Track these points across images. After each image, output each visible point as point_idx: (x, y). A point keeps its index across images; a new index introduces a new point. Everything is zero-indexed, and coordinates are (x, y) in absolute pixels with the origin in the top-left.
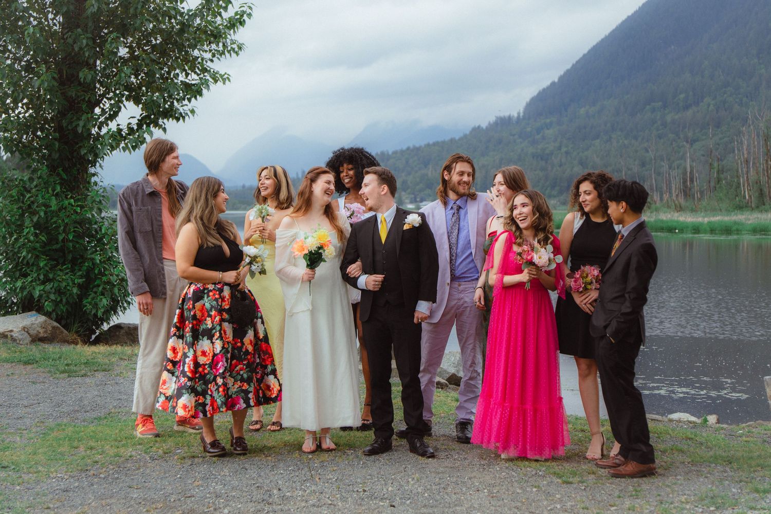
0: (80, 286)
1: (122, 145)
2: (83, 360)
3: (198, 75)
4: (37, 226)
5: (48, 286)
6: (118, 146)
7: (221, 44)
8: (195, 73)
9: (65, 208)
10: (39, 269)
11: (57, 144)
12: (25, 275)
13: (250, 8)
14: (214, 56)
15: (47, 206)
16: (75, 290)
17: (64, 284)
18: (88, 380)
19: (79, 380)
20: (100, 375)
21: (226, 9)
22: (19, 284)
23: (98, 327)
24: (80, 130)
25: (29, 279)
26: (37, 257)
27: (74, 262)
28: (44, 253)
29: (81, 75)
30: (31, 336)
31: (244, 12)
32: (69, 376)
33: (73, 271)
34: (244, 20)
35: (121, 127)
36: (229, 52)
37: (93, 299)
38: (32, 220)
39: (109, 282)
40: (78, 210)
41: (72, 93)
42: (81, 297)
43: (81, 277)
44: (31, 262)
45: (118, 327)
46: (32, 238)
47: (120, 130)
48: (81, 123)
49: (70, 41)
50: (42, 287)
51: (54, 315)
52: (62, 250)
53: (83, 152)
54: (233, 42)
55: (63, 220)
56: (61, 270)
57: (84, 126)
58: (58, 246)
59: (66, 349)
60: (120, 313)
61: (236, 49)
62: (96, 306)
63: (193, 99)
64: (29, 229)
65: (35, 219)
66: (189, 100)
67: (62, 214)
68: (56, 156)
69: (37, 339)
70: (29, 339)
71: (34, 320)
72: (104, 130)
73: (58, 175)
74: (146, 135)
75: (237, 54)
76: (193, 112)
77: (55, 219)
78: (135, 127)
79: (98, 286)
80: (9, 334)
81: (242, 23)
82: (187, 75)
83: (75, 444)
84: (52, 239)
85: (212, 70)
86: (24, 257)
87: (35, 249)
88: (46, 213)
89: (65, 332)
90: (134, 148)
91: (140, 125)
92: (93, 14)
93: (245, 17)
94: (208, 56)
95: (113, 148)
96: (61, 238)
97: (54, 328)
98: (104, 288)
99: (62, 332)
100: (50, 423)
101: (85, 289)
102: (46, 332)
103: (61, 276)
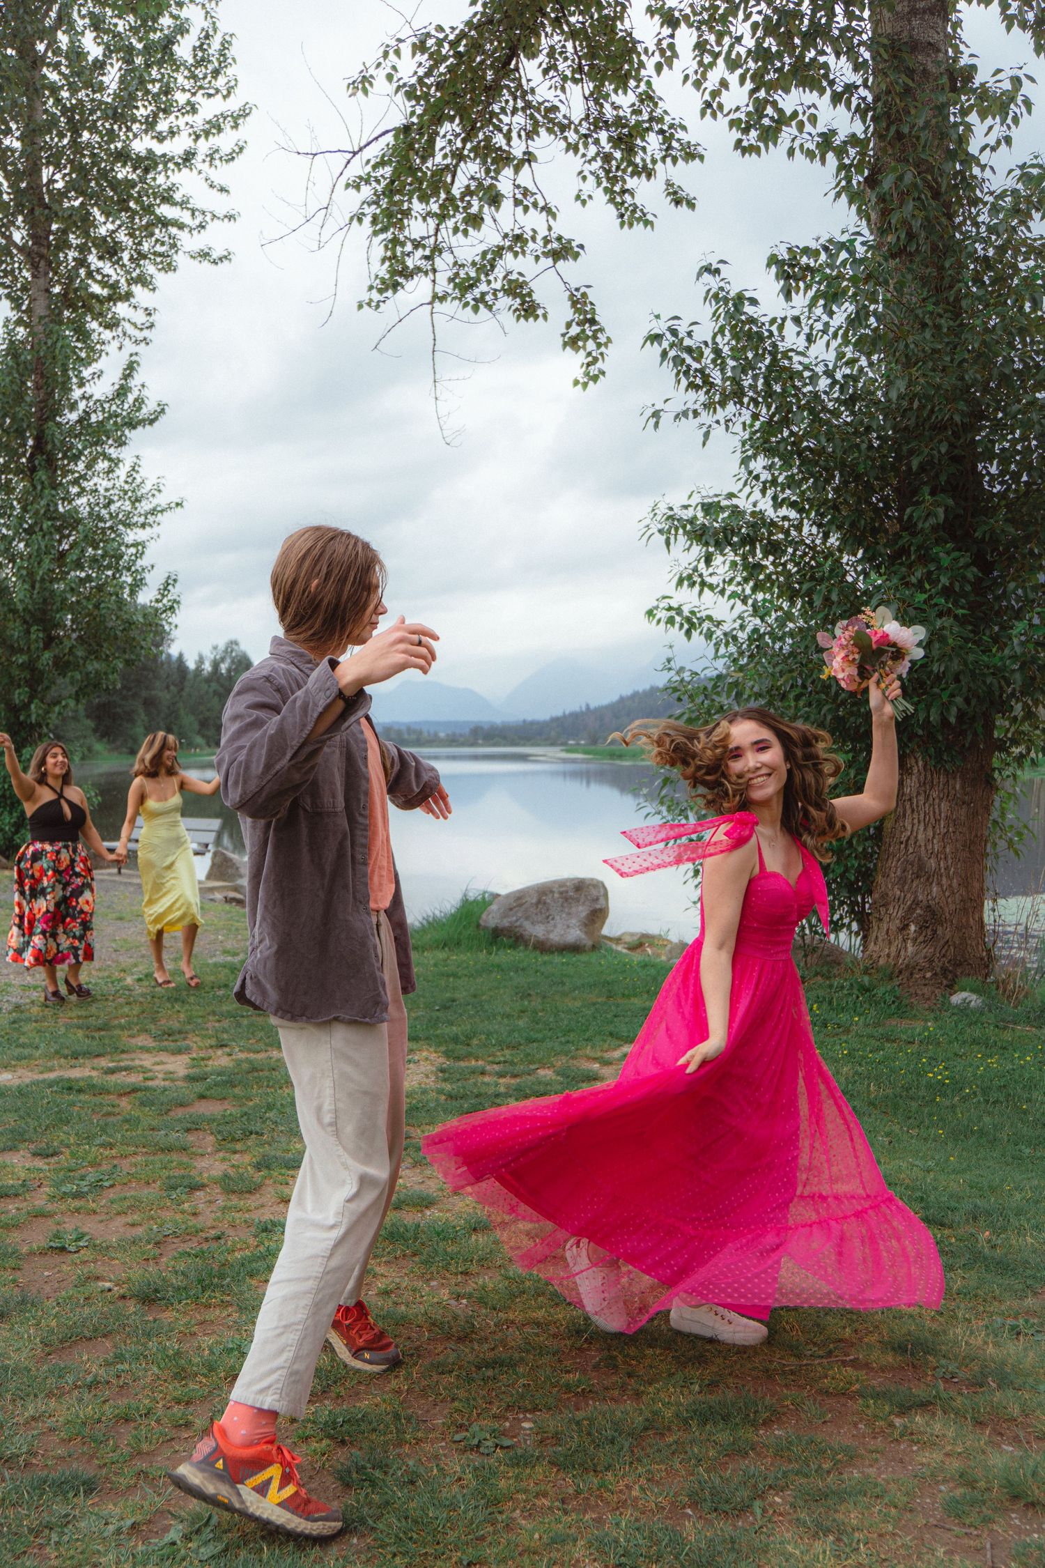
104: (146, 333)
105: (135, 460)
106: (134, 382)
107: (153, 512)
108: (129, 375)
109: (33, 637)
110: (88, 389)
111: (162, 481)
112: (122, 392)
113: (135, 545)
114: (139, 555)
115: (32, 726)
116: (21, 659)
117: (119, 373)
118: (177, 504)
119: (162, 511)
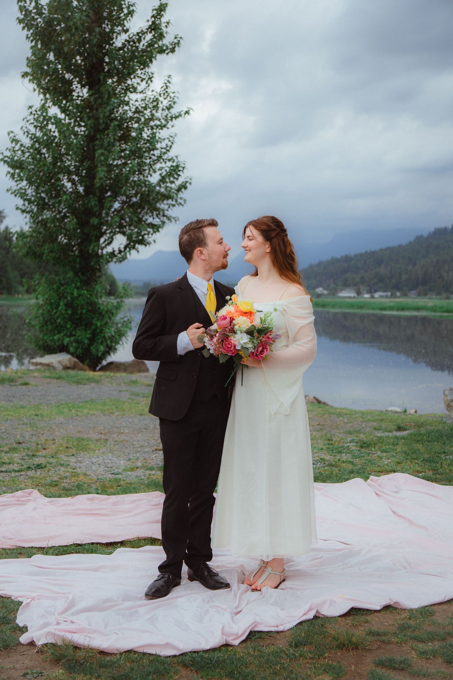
0: (89, 339)
1: (115, 260)
2: (86, 378)
3: (160, 219)
4: (66, 305)
5: (72, 339)
6: (112, 261)
7: (174, 200)
8: (158, 217)
9: (82, 295)
10: (67, 329)
11: (78, 260)
12: (59, 332)
13: (191, 179)
14: (169, 207)
15: (73, 294)
16: (86, 341)
17: (80, 337)
18: (86, 386)
19: (82, 386)
20: (93, 385)
21: (177, 179)
22: (56, 337)
23: (101, 363)
24: (90, 251)
25: (62, 334)
26: (66, 323)
27: (86, 325)
28: (70, 320)
29: (91, 221)
30: (62, 366)
31: (187, 182)
32: (77, 384)
33: (86, 331)
34: (187, 187)
35: (114, 250)
36: (178, 204)
37: (96, 346)
38: (64, 302)
39: (104, 337)
40: (89, 296)
41: (86, 231)
42: (89, 345)
43: (90, 334)
44: (63, 325)
45: (111, 363)
46: (64, 312)
47: (114, 251)
48: (91, 248)
49: (86, 201)
50: (68, 339)
51: (75, 355)
53: (92, 263)
54: (181, 198)
55: (80, 302)
56: (80, 330)
57: (93, 250)
58: (77, 317)
59: (80, 373)
60: (112, 354)
61: (183, 203)
62: (97, 350)
63: (154, 234)
64: (62, 307)
65: (66, 301)
66: (152, 234)
67: (80, 299)
68: (78, 266)
69: (66, 368)
70: (61, 368)
71: (64, 358)
72: (105, 252)
73: (79, 277)
74: (128, 255)
75: (182, 205)
76: (155, 241)
77: (76, 301)
78: (123, 250)
79: (99, 339)
80: (51, 364)
81: (186, 188)
82: (154, 218)
83: (71, 409)
84: (74, 313)
85: (168, 216)
86: (60, 323)
87: (65, 318)
88: (71, 298)
89: (81, 365)
90: (121, 261)
91: (125, 248)
92: (99, 187)
93: (188, 185)
94: (166, 207)
95: (109, 262)
96: (79, 312)
97: (75, 362)
98: (102, 341)
99: (79, 365)
100: (63, 402)
101: (92, 340)
102: (70, 364)
103: (78, 333)
105: (167, 78)
111: (177, 95)
112: (154, 27)
118: (187, 112)
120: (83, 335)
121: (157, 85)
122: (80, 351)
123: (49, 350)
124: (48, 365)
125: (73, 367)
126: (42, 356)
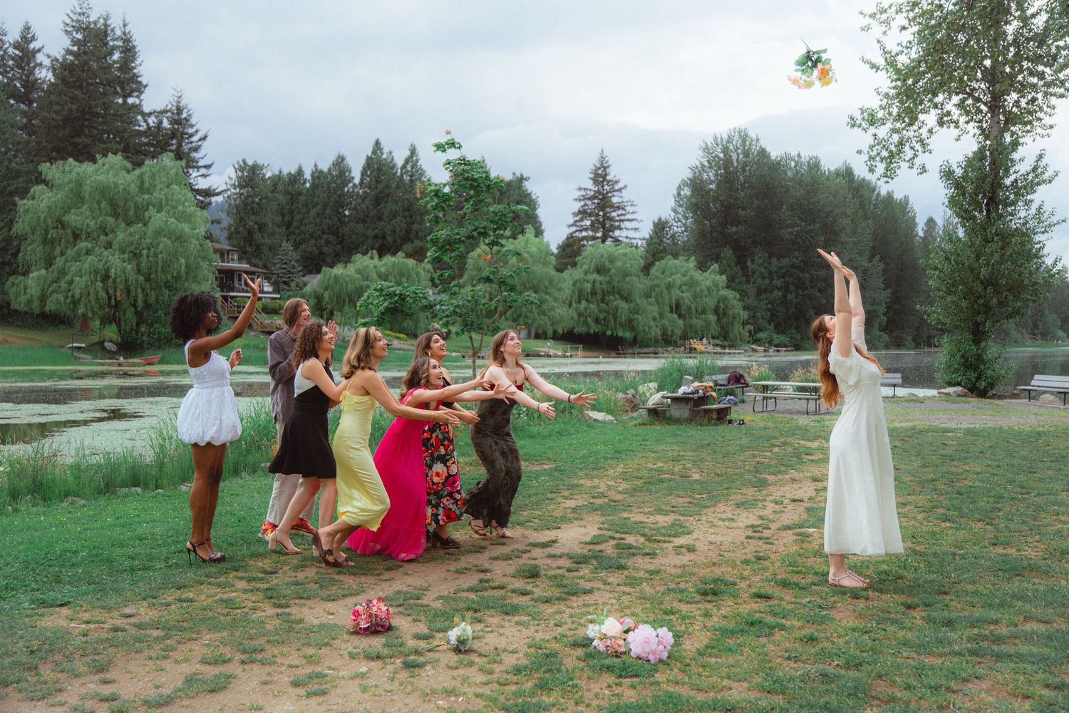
0: (976, 377)
4: (961, 356)
5: (964, 378)
10: (961, 371)
12: (956, 374)
16: (973, 379)
17: (970, 377)
22: (953, 376)
23: (988, 393)
25: (958, 375)
26: (960, 367)
27: (975, 369)
28: (963, 366)
30: (957, 394)
33: (974, 372)
37: (980, 382)
38: (959, 354)
42: (976, 382)
43: (976, 374)
44: (959, 369)
45: (995, 394)
46: (959, 360)
50: (962, 378)
51: (966, 388)
52: (971, 364)
56: (970, 372)
58: (968, 363)
64: (958, 357)
65: (961, 353)
69: (959, 396)
70: (954, 395)
71: (958, 389)
77: (967, 354)
80: (949, 394)
84: (966, 361)
86: (957, 367)
87: (960, 364)
88: (965, 351)
89: (970, 394)
96: (970, 360)
97: (966, 393)
99: (968, 394)
101: (978, 378)
102: (963, 394)
103: (969, 374)
104: (1048, 131)
106: (1042, 164)
107: (1050, 226)
108: (1039, 160)
109: (988, 291)
110: (1016, 168)
111: (1055, 211)
112: (1034, 169)
113: (1039, 242)
114: (1042, 248)
115: (984, 333)
116: (981, 301)
117: (1035, 159)
118: (1063, 221)
119: (1054, 225)
120: (973, 376)
121: (1034, 206)
122: (969, 386)
123: (951, 384)
124: (946, 394)
125: (965, 395)
126: (945, 388)
